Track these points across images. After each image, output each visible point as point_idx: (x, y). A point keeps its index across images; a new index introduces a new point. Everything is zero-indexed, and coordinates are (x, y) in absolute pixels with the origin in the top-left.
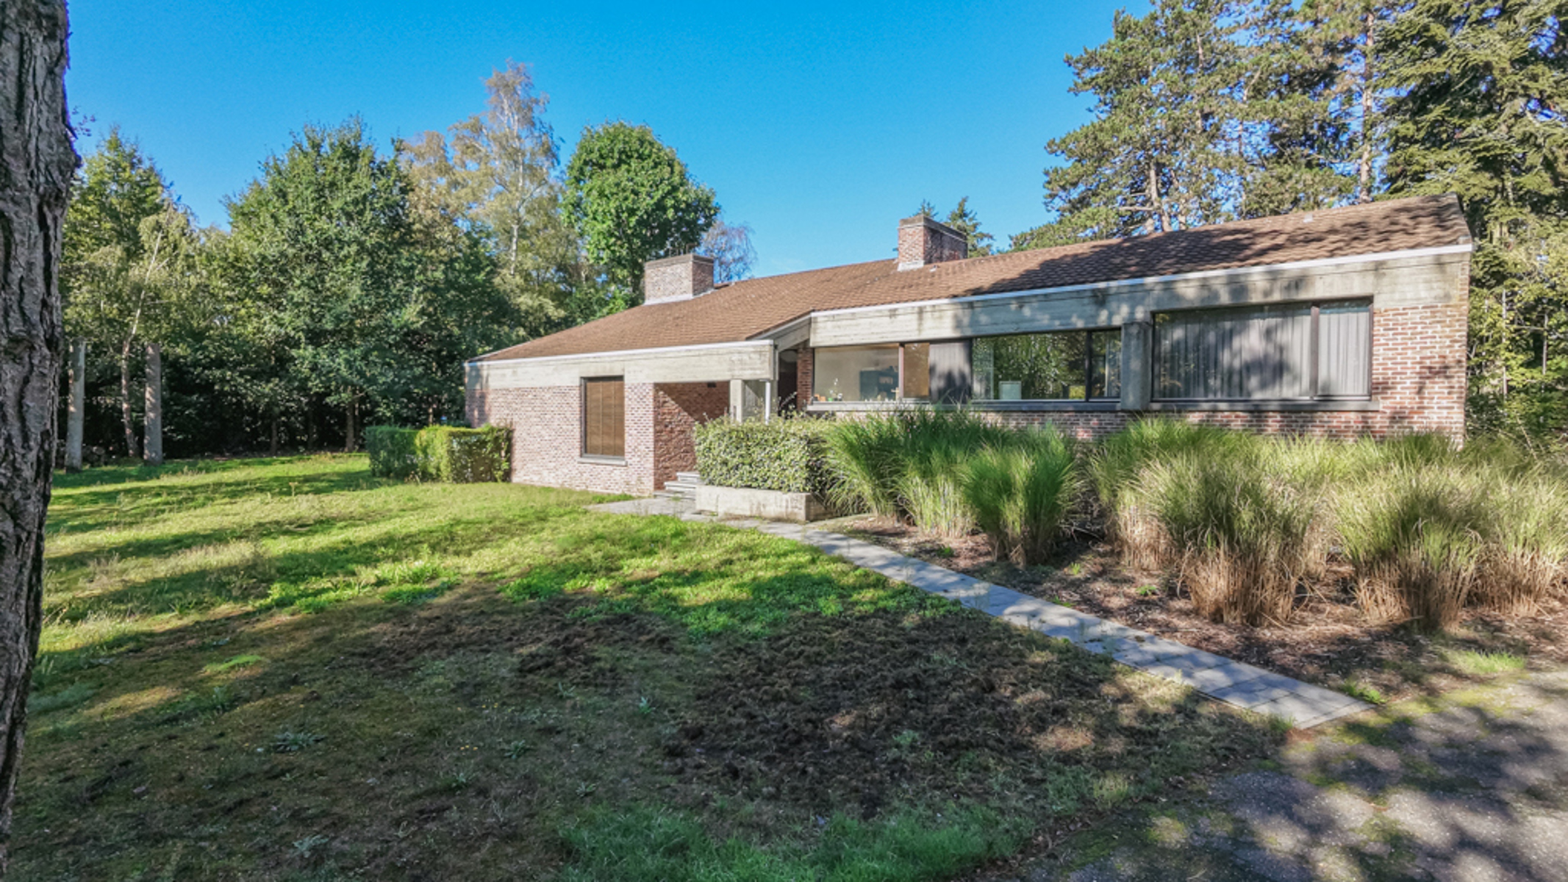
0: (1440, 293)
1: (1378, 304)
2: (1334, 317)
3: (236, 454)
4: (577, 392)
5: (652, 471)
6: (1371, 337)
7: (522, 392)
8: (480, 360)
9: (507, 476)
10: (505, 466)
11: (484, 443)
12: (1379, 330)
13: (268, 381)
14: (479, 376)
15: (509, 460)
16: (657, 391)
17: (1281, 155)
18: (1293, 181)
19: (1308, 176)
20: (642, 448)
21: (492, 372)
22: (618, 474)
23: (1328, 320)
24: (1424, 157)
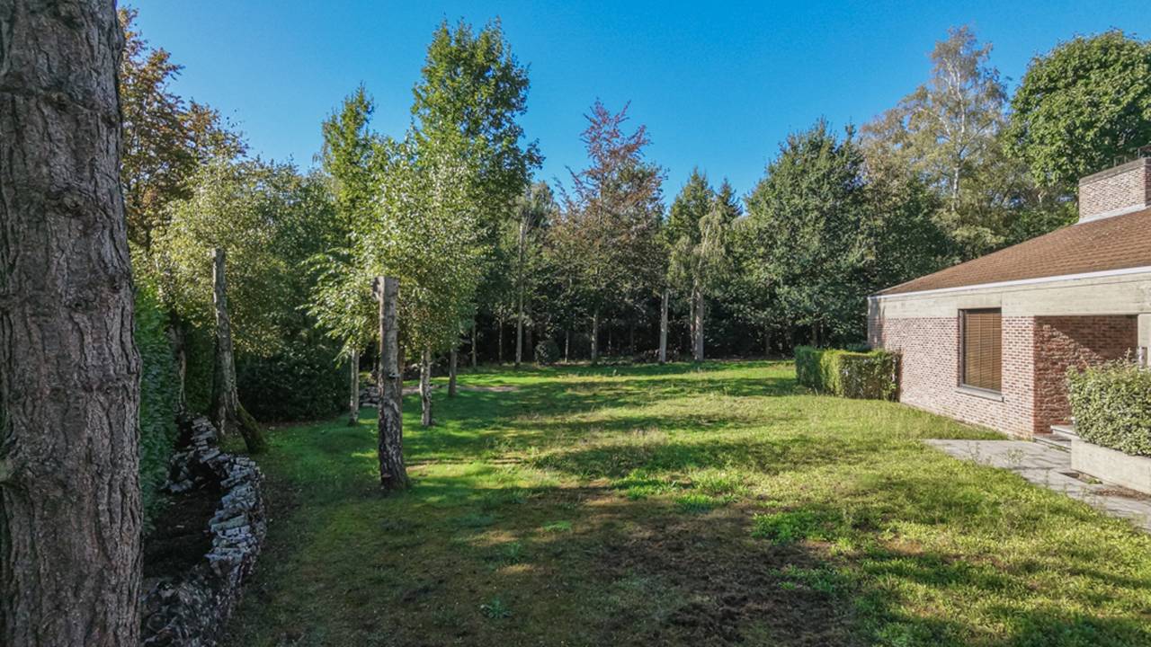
3: (746, 357)
4: (955, 324)
5: (1031, 412)
7: (908, 322)
8: (880, 294)
9: (895, 396)
10: (893, 386)
11: (873, 366)
13: (764, 310)
14: (878, 308)
15: (898, 382)
16: (1040, 325)
20: (1021, 385)
21: (888, 304)
22: (994, 409)
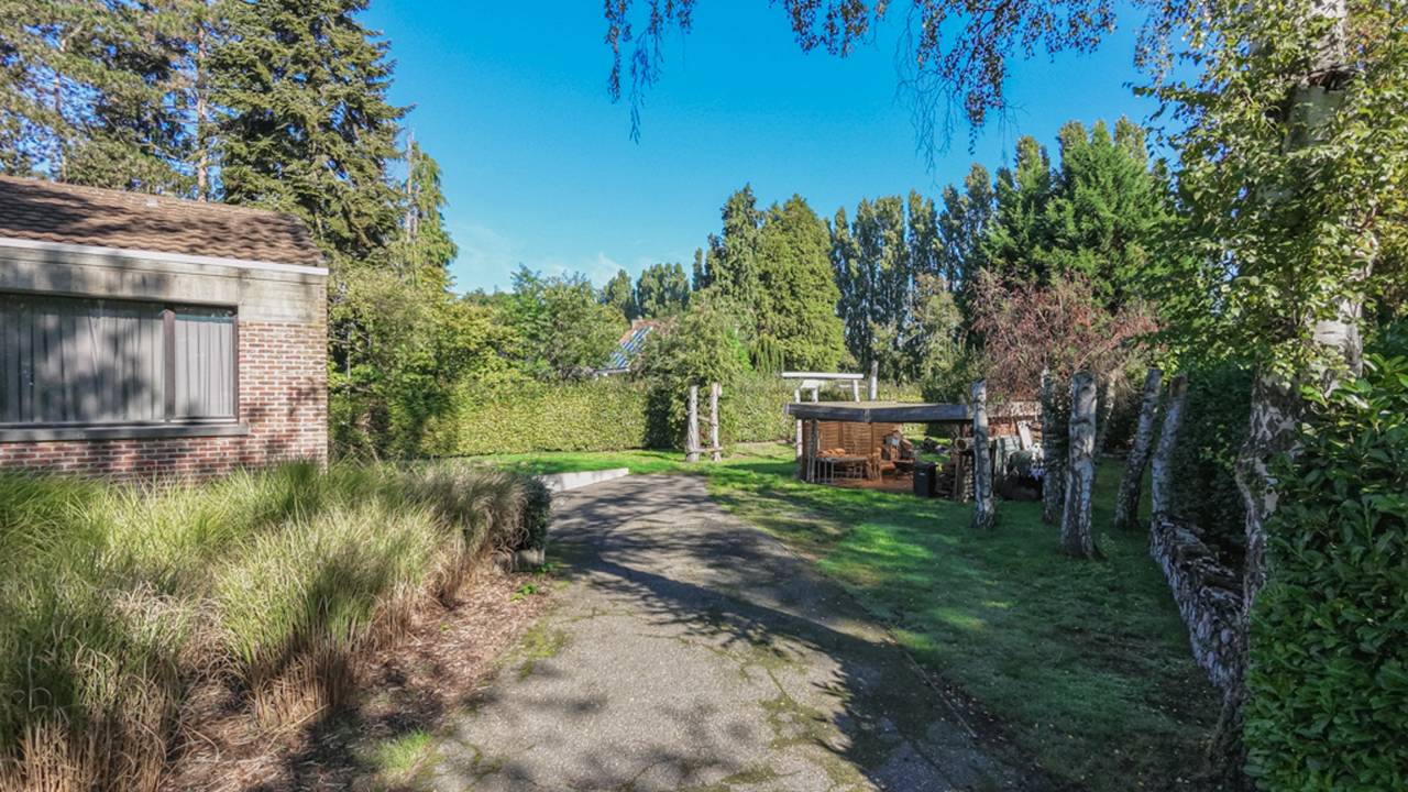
0: (302, 312)
1: (243, 316)
2: (193, 325)
6: (236, 353)
12: (244, 345)
17: (112, 130)
18: (127, 162)
19: (144, 162)
23: (188, 331)
24: (256, 179)
